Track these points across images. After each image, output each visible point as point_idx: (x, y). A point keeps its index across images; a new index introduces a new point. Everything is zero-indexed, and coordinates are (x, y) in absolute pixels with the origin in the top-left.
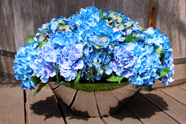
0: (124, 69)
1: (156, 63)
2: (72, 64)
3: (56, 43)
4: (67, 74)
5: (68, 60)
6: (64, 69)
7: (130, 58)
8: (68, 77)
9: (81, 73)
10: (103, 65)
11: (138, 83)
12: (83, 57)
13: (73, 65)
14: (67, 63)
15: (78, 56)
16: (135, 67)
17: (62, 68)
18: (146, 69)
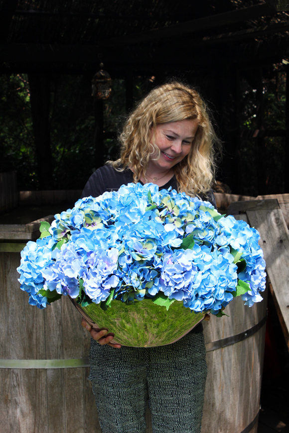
0: (175, 289)
1: (224, 281)
2: (101, 282)
3: (81, 247)
4: (95, 294)
5: (97, 276)
6: (90, 286)
7: (185, 273)
8: (96, 298)
9: (115, 294)
10: (145, 283)
11: (196, 308)
12: (118, 269)
13: (104, 282)
14: (95, 278)
15: (111, 270)
16: (192, 287)
17: (88, 285)
18: (208, 290)
